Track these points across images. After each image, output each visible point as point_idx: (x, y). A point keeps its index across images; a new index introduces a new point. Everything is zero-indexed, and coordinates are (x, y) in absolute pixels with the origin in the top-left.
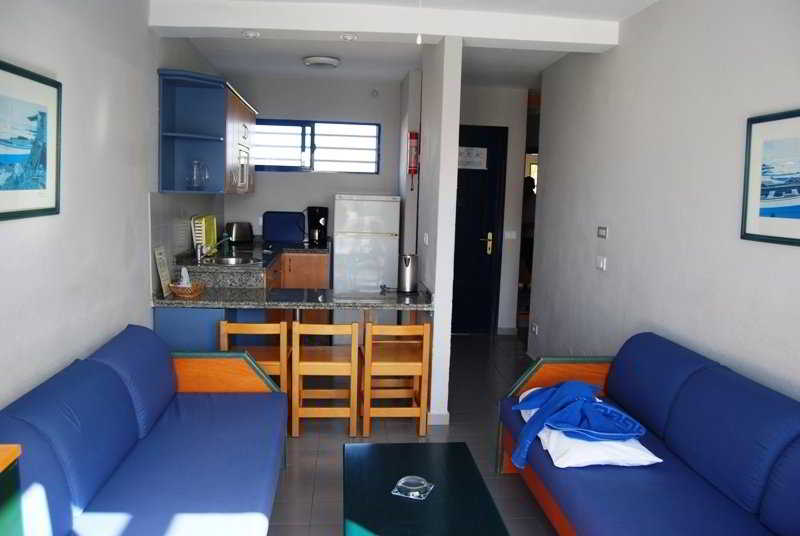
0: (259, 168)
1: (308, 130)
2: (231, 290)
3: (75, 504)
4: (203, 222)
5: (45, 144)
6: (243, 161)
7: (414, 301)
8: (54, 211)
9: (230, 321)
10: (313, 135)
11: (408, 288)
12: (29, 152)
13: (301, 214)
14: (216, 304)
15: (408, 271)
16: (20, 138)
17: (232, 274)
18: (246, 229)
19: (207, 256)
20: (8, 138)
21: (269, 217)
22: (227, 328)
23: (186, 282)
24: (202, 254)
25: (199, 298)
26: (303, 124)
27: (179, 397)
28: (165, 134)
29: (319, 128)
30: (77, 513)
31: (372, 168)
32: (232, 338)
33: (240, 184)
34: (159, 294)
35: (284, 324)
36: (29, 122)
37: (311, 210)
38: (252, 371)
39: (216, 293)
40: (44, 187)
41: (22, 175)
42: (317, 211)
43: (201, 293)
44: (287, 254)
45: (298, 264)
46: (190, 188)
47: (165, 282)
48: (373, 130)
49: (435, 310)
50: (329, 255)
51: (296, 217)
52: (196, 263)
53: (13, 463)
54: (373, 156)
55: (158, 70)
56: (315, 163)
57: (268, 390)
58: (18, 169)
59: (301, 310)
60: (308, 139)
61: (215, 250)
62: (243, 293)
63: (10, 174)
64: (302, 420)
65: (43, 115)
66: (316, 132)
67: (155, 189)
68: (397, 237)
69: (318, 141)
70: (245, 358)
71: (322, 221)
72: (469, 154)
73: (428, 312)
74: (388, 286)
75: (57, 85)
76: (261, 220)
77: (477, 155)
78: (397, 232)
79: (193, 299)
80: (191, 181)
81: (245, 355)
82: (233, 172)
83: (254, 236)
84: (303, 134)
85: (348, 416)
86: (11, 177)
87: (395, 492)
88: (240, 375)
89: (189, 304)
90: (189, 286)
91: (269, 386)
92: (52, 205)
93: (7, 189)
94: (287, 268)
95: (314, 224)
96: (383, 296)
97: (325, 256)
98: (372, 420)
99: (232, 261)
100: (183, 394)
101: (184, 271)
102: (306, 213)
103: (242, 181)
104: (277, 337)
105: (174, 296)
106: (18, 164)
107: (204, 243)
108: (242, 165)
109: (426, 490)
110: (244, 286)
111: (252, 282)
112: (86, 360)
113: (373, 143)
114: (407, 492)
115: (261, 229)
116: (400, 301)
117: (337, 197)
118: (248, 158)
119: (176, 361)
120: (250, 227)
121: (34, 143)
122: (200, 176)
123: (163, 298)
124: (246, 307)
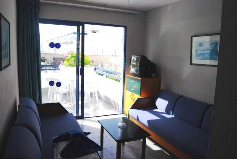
20: (203, 49)
36: (211, 45)
40: (217, 60)
65: (217, 43)
86: (204, 57)
106: (206, 55)
121: (213, 49)
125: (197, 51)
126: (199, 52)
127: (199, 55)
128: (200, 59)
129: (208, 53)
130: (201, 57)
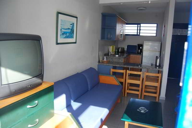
0: (126, 35)
1: (139, 25)
2: (116, 62)
3: (72, 100)
4: (111, 47)
5: (74, 29)
6: (121, 33)
7: (159, 68)
8: (75, 43)
9: (113, 69)
10: (140, 27)
11: (158, 65)
12: (70, 31)
13: (136, 46)
14: (111, 65)
15: (158, 60)
16: (68, 28)
17: (116, 58)
18: (123, 49)
19: (111, 55)
20: (66, 28)
21: (128, 46)
22: (112, 70)
23: (105, 60)
24: (110, 54)
25: (108, 63)
26: (138, 24)
27: (99, 83)
28: (103, 27)
29: (142, 25)
30: (72, 101)
31: (155, 35)
32: (113, 72)
33: (120, 38)
34: (99, 62)
35: (125, 70)
36: (70, 25)
37: (138, 45)
38: (116, 80)
39: (112, 63)
40: (73, 38)
41: (69, 36)
42: (140, 45)
43: (109, 62)
44: (131, 55)
45: (134, 58)
46: (108, 39)
47: (101, 59)
48: (155, 25)
49: (164, 70)
50: (142, 56)
51: (135, 46)
52: (109, 56)
53: (52, 85)
54: (155, 32)
55: (102, 13)
56: (140, 34)
57: (118, 84)
58: (68, 34)
59: (130, 68)
60: (139, 28)
61: (114, 53)
62: (118, 63)
63: (66, 35)
64: (127, 93)
65: (73, 24)
66: (141, 26)
67: (100, 39)
68: (160, 52)
69: (141, 28)
70: (114, 77)
71: (141, 48)
72: (182, 31)
73: (162, 71)
74: (153, 64)
75: (77, 18)
76: (126, 47)
77: (185, 31)
78: (160, 51)
79: (106, 63)
80: (108, 38)
81: (114, 76)
82: (118, 35)
83: (124, 51)
84: (138, 27)
85: (138, 94)
86: (66, 36)
87: (138, 110)
88: (113, 81)
89: (105, 64)
90: (106, 60)
91: (119, 84)
92: (75, 42)
93: (65, 38)
94: (131, 58)
95: (139, 48)
96: (152, 67)
97: (141, 56)
98: (145, 95)
99: (117, 56)
100: (100, 83)
101: (105, 57)
102: (137, 46)
103: (121, 38)
104: (123, 73)
105: (103, 62)
106: (68, 33)
107: (111, 51)
108: (121, 34)
109: (146, 111)
110: (118, 61)
111: (120, 61)
112: (80, 73)
113: (155, 28)
114: (141, 111)
115: (126, 49)
116: (156, 67)
117: (145, 42)
118: (123, 32)
119: (100, 76)
120: (124, 48)
121: (71, 29)
122: (110, 36)
123: (100, 63)
124: (117, 66)
125: (62, 30)
126: (63, 30)
127: (63, 34)
128: (64, 38)
129: (69, 32)
130: (65, 36)
